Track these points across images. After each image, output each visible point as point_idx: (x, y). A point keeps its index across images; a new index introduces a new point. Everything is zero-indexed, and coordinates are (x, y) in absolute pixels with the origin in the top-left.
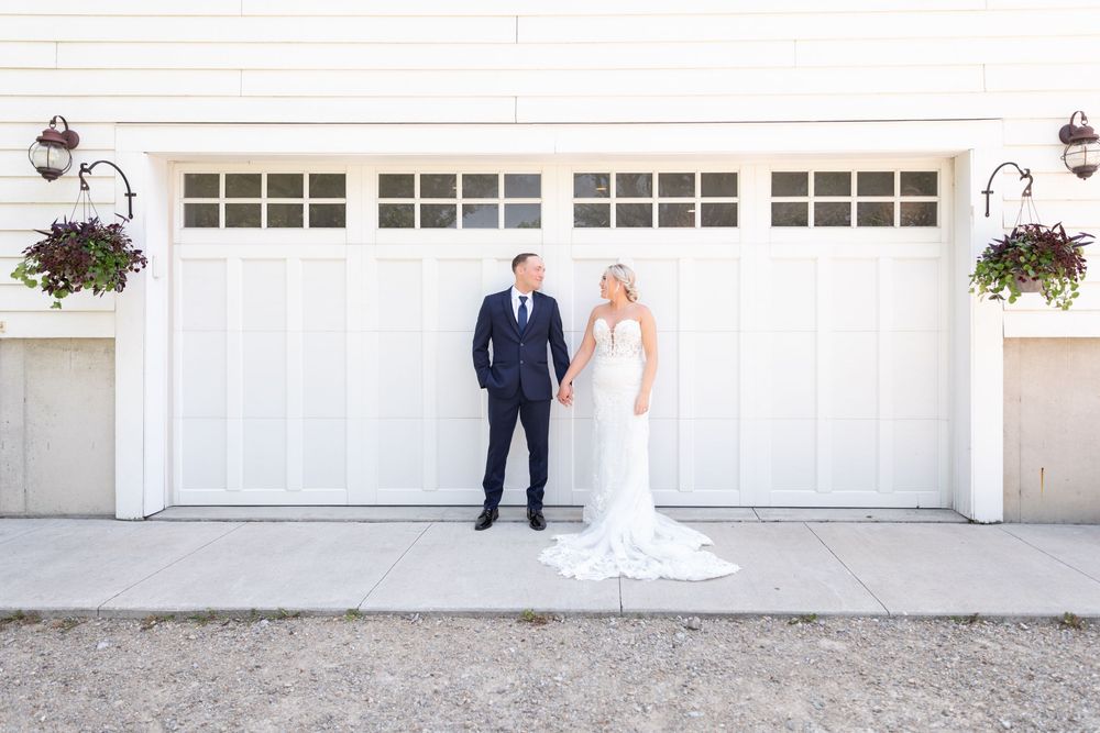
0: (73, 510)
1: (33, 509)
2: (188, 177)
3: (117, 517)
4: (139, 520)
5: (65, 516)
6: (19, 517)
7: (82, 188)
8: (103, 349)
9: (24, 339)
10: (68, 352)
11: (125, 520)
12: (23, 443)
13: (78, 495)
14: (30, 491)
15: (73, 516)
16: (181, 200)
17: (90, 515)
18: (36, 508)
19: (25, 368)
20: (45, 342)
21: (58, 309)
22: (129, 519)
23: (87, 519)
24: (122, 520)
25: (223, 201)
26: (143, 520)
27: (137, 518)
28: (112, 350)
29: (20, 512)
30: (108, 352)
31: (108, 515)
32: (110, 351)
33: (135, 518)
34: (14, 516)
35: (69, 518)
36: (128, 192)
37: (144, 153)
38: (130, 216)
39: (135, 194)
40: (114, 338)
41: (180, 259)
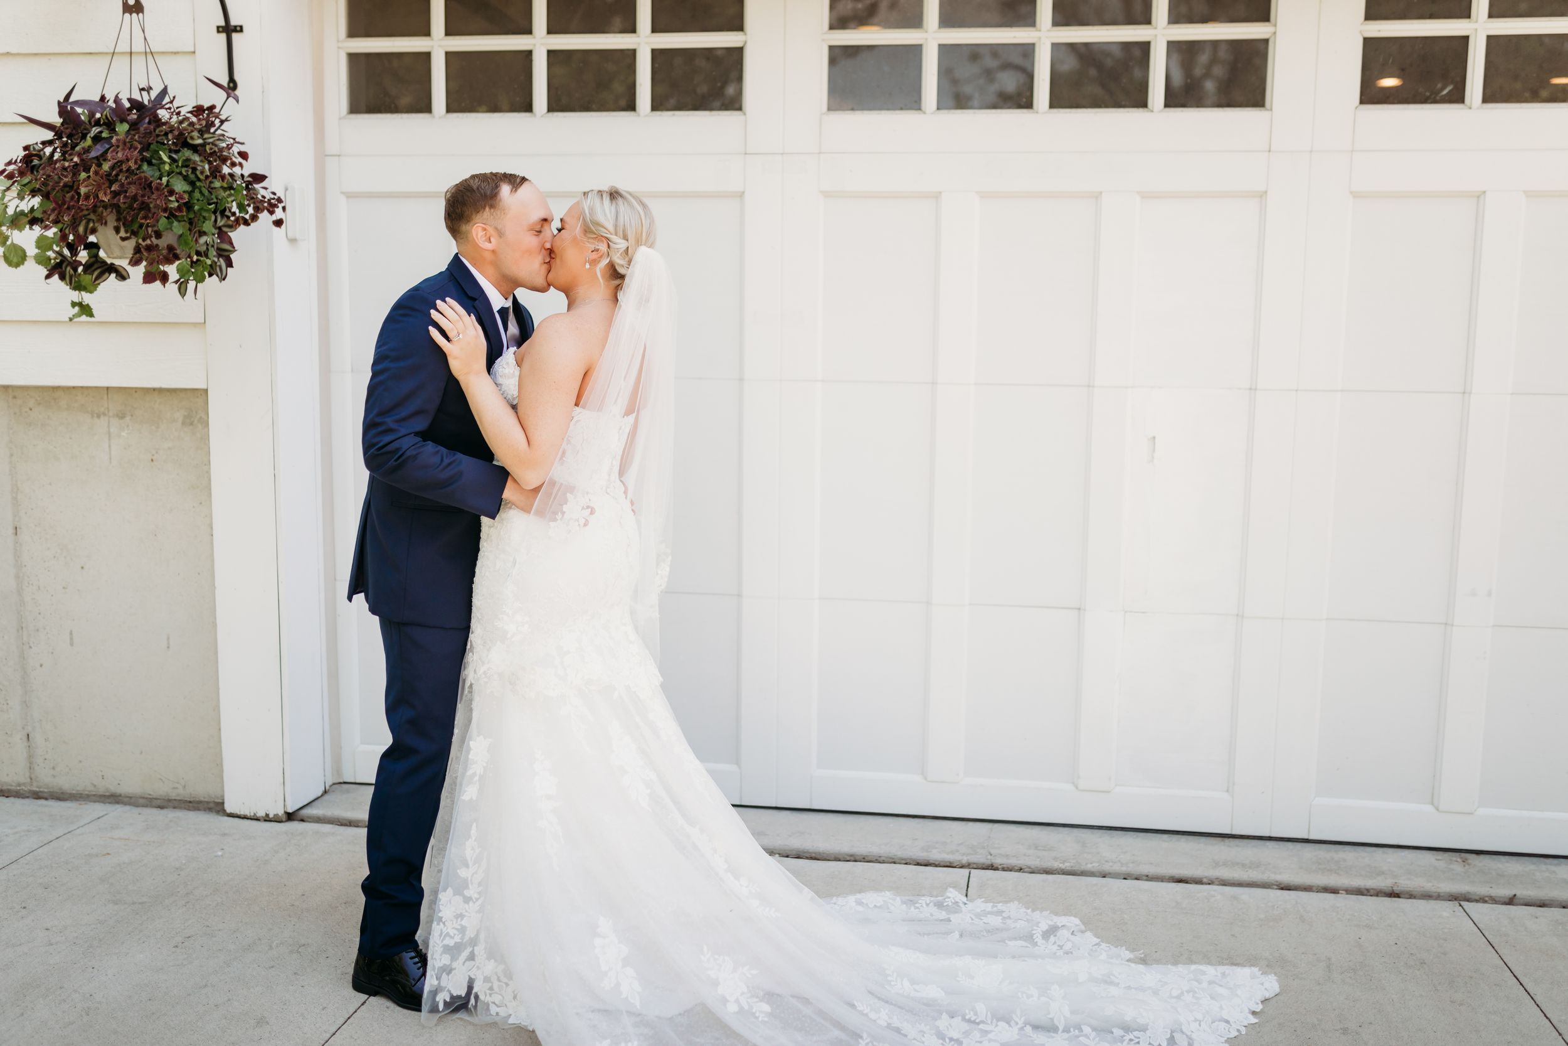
0: (130, 786)
1: (46, 778)
3: (229, 808)
4: (276, 820)
5: (114, 798)
6: (18, 795)
7: (127, 9)
8: (179, 415)
9: (5, 388)
10: (104, 420)
11: (245, 817)
12: (18, 631)
13: (141, 753)
14: (38, 738)
15: (133, 800)
16: (340, 45)
17: (169, 800)
18: (54, 776)
19: (12, 455)
20: (51, 395)
21: (84, 318)
22: (252, 814)
23: (161, 807)
24: (239, 817)
25: (440, 46)
26: (284, 820)
27: (271, 816)
28: (201, 417)
29: (19, 785)
30: (192, 424)
31: (208, 803)
32: (196, 421)
33: (267, 815)
34: (9, 791)
35: (125, 804)
36: (222, 24)
38: (231, 85)
39: (241, 27)
40: (206, 391)
41: (342, 193)
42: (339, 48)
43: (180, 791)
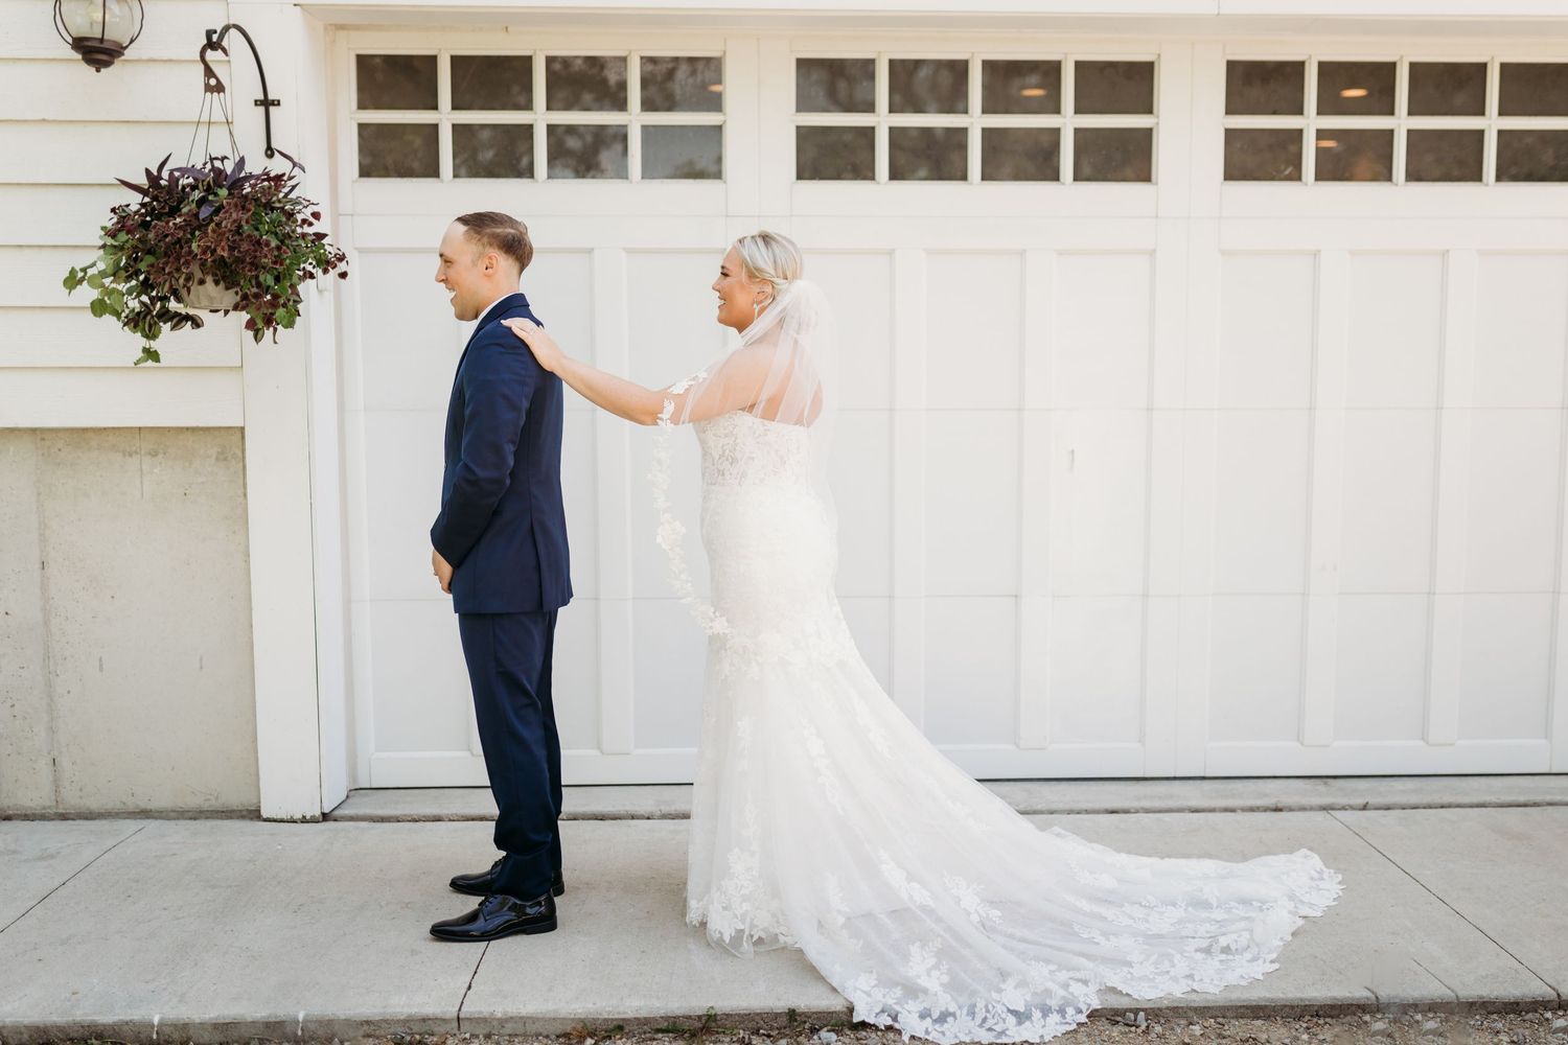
0: (160, 801)
1: (72, 799)
2: (363, 62)
3: (265, 814)
4: (313, 820)
5: (145, 814)
6: (43, 817)
7: (208, 88)
8: (213, 452)
9: (34, 430)
10: (135, 459)
11: (282, 821)
12: (44, 660)
13: (173, 769)
14: (65, 762)
15: (164, 814)
16: (352, 116)
17: (201, 812)
18: (81, 797)
19: (39, 494)
20: (81, 436)
21: (150, 363)
22: (289, 818)
23: (195, 819)
24: (275, 821)
25: (448, 119)
26: (319, 820)
27: (308, 817)
28: (235, 454)
29: (44, 808)
30: (225, 459)
31: (241, 811)
32: (230, 458)
33: (304, 817)
34: (34, 814)
35: (156, 818)
36: (261, 97)
37: (295, 5)
38: (269, 152)
39: (279, 101)
40: (243, 429)
41: (356, 249)
42: (351, 118)
43: (213, 802)
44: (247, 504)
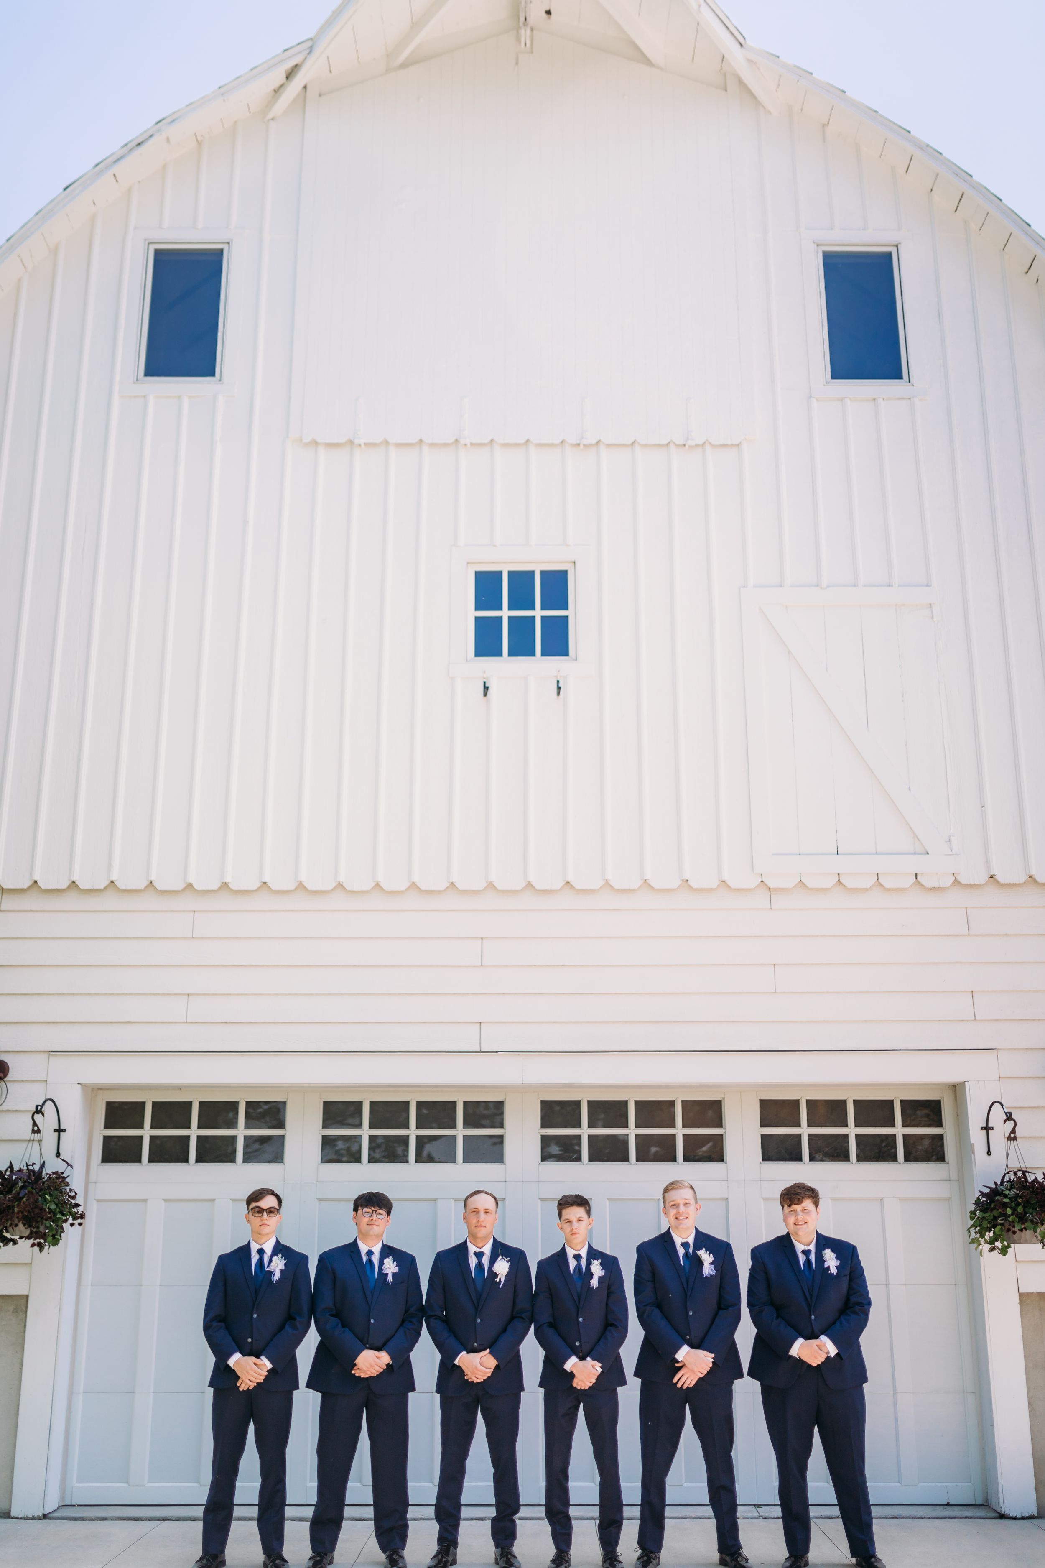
2: (109, 1106)
3: (13, 1515)
4: (38, 1518)
7: (33, 1131)
8: (11, 1308)
11: (21, 1519)
16: (101, 1132)
22: (25, 1516)
24: (18, 1518)
25: (148, 1133)
26: (42, 1518)
27: (36, 1517)
28: (22, 1309)
30: (17, 1312)
33: (33, 1516)
36: (57, 1128)
37: (78, 1084)
38: (58, 1155)
39: (65, 1130)
40: (27, 1296)
41: (95, 1199)
42: (101, 1133)
44: (25, 1336)
